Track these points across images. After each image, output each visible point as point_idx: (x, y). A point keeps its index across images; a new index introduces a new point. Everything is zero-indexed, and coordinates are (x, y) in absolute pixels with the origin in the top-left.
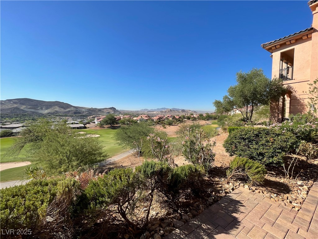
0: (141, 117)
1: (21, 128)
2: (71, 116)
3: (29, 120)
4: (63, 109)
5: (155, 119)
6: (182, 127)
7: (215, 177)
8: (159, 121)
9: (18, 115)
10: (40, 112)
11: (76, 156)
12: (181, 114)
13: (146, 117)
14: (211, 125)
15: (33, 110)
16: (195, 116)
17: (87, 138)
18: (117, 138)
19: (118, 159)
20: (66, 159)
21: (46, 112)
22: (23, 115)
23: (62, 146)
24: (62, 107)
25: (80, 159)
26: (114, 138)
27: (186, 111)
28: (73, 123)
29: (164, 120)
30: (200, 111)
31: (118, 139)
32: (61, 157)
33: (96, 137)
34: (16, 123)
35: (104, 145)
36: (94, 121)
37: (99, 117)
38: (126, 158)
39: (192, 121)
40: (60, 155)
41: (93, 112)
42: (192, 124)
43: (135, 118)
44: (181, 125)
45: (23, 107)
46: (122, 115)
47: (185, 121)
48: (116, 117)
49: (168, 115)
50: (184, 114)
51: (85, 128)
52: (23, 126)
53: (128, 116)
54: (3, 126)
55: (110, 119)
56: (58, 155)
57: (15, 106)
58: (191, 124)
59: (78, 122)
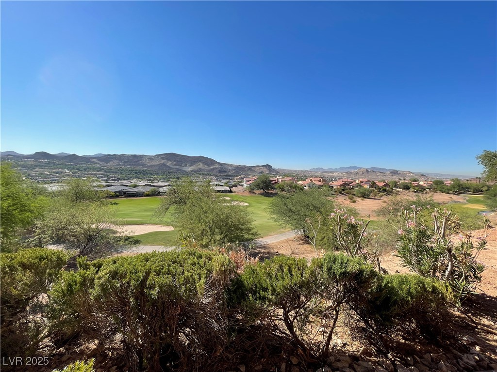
0: (311, 180)
1: (167, 187)
2: (216, 176)
3: (174, 178)
4: (206, 166)
5: (336, 185)
6: (389, 202)
7: (482, 316)
8: (343, 190)
9: (164, 172)
10: (184, 169)
11: (220, 229)
12: (389, 179)
13: (319, 181)
14: (466, 204)
15: (177, 167)
16: (421, 183)
17: (234, 206)
18: (272, 210)
19: (272, 242)
20: (209, 230)
21: (189, 169)
22: (168, 172)
23: (205, 213)
24: (206, 164)
25: (224, 232)
26: (268, 210)
27: (401, 173)
28: (217, 184)
29: (352, 188)
30: (436, 175)
31: (273, 212)
32: (204, 227)
33: (244, 206)
34: (162, 182)
35: (254, 218)
36: (242, 184)
37: (249, 178)
38: (283, 242)
39: (414, 194)
40: (203, 224)
41: (241, 171)
42: (415, 198)
43: (300, 183)
44: (388, 199)
45: (169, 163)
46: (280, 177)
47: (398, 193)
48: (272, 179)
49: (361, 180)
50: (395, 178)
51: (231, 192)
52: (169, 185)
53: (290, 178)
54: (152, 184)
55: (264, 182)
56: (200, 224)
57: (163, 161)
58: (411, 199)
59: (223, 184)
